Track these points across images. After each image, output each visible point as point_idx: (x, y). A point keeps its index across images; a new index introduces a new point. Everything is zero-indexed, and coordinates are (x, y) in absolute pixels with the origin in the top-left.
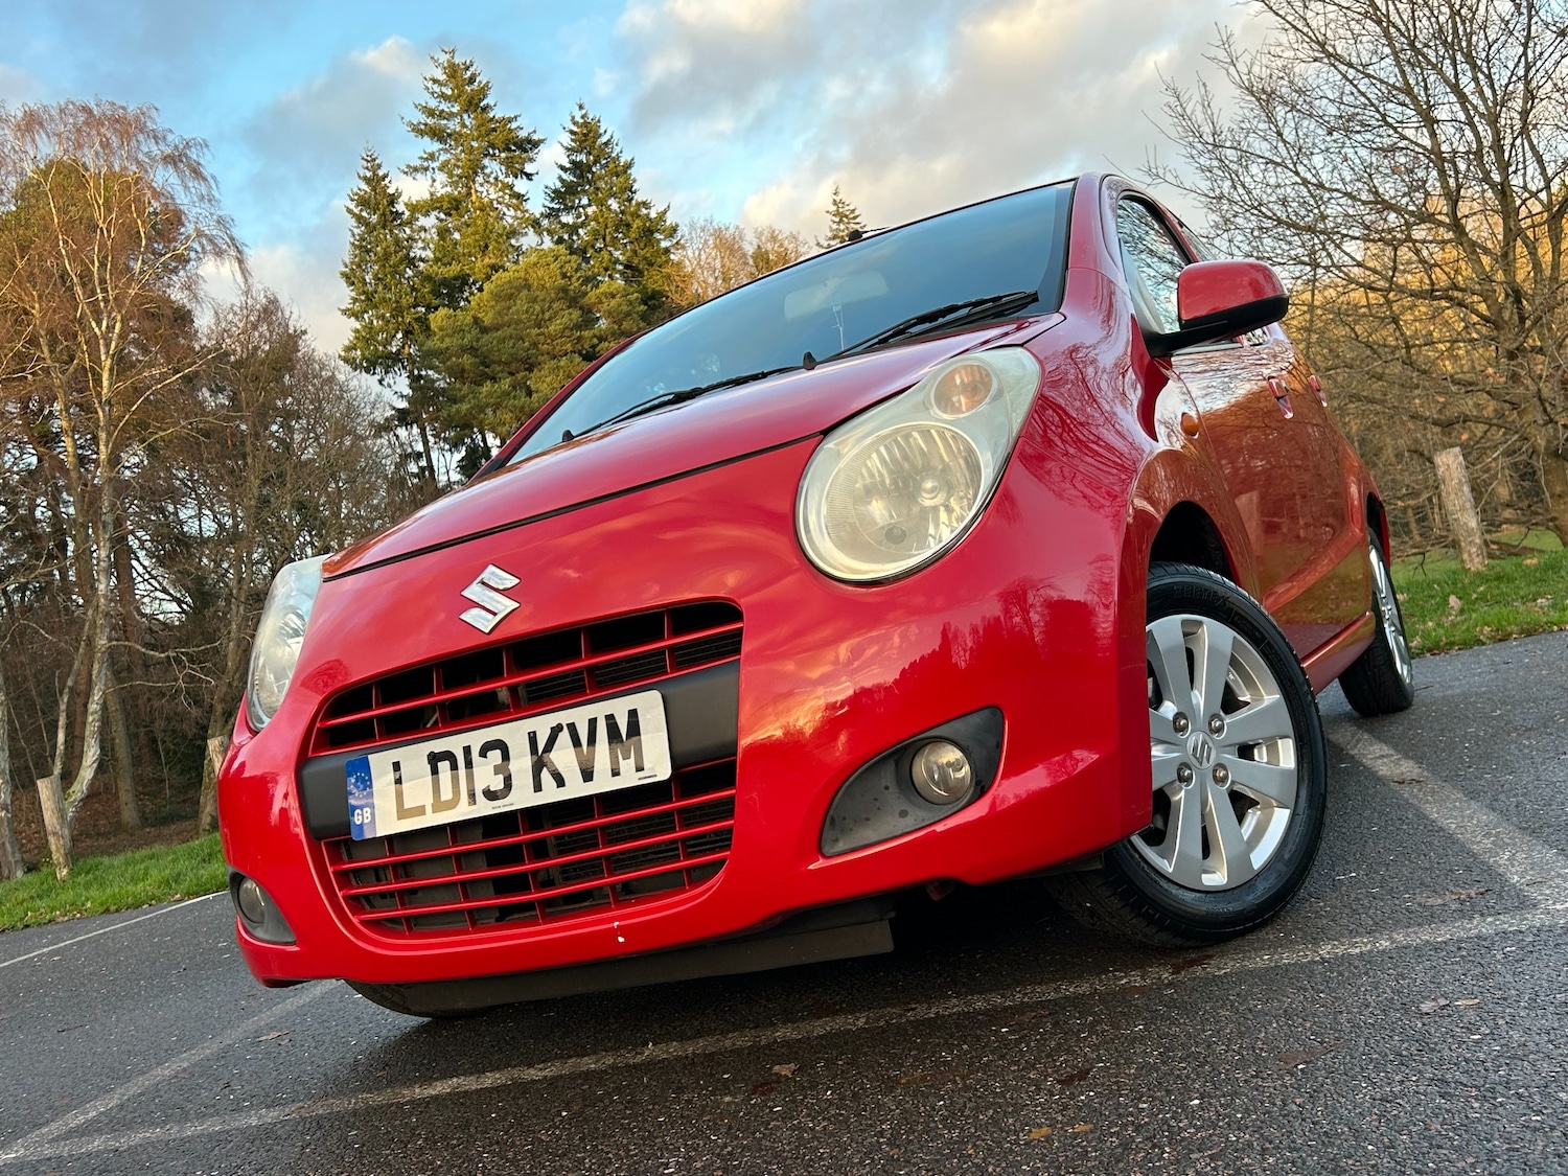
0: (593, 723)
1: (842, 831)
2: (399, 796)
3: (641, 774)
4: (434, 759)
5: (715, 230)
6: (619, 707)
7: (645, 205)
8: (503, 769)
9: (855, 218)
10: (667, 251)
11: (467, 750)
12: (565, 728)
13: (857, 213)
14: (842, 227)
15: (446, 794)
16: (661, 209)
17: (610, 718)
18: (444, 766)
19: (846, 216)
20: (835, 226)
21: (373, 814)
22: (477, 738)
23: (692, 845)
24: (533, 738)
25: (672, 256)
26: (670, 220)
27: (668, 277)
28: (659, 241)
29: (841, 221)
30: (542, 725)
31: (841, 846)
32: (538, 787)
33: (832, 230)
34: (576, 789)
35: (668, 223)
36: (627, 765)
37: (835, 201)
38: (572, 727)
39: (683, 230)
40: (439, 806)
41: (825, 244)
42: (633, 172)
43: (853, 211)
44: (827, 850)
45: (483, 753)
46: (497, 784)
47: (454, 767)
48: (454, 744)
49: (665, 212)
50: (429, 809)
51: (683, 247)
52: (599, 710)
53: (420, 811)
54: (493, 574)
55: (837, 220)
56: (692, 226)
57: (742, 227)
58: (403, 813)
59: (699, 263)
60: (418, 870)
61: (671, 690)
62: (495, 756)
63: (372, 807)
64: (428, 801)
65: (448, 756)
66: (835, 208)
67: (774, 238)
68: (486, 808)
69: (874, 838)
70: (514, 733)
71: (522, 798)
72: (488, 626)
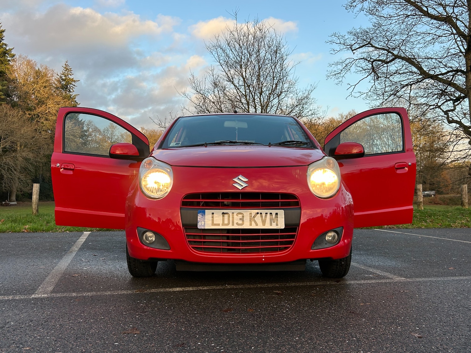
0: (266, 214)
1: (316, 245)
2: (213, 221)
3: (277, 226)
4: (224, 214)
5: (27, 60)
6: (273, 212)
7: (6, 45)
8: (242, 219)
9: (71, 71)
10: (9, 60)
11: (233, 214)
12: (259, 213)
13: (71, 70)
14: (66, 72)
15: (226, 222)
16: (11, 48)
17: (271, 214)
18: (226, 216)
19: (68, 70)
20: (64, 71)
21: (205, 223)
22: (236, 211)
23: (283, 243)
24: (251, 214)
25: (11, 63)
26: (13, 52)
27: (8, 69)
28: (7, 57)
29: (66, 70)
30: (254, 212)
31: (315, 248)
32: (250, 225)
33: (63, 72)
34: (260, 227)
35: (12, 53)
36: (274, 223)
37: (66, 64)
38: (261, 214)
39: (17, 57)
40: (223, 224)
41: (60, 75)
42: (4, 34)
43: (71, 69)
44: (312, 248)
45: (237, 215)
46: (240, 222)
47: (229, 217)
48: (229, 211)
49: (12, 49)
50: (221, 225)
51: (15, 62)
53: (219, 225)
54: (241, 177)
55: (65, 70)
56: (20, 56)
57: (36, 62)
58: (213, 224)
59: (19, 68)
60: (207, 237)
61: (286, 211)
62: (240, 216)
63: (205, 221)
64: (221, 223)
65: (228, 214)
66: (65, 66)
67: (46, 69)
68: (237, 227)
69: (321, 248)
70: (246, 212)
72: (240, 188)
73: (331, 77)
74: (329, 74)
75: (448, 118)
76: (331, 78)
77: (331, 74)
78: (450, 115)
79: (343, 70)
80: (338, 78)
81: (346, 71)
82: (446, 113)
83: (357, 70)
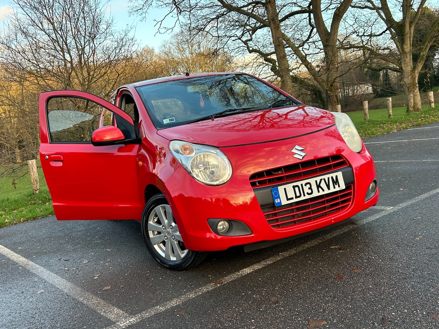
0: (328, 178)
2: (287, 196)
3: (340, 188)
4: (294, 187)
6: (334, 175)
8: (310, 188)
11: (302, 185)
15: (298, 194)
17: (332, 177)
18: (297, 189)
21: (280, 200)
22: (304, 182)
23: (343, 202)
24: (316, 182)
30: (318, 179)
31: (366, 200)
32: (319, 192)
34: (327, 191)
36: (337, 186)
38: (324, 179)
40: (296, 197)
45: (306, 185)
46: (310, 191)
47: (299, 189)
48: (299, 183)
50: (294, 198)
52: (330, 176)
53: (292, 198)
54: (297, 147)
58: (288, 199)
60: (280, 214)
61: (343, 171)
62: (308, 186)
63: (280, 198)
64: (294, 196)
65: (298, 186)
68: (307, 197)
70: (312, 181)
71: (316, 194)
72: (301, 158)
73: (133, 13)
74: (130, 10)
75: (248, 48)
76: (133, 15)
77: (133, 10)
78: (249, 44)
79: (145, 5)
80: (142, 14)
81: (148, 6)
82: (245, 42)
83: (158, 5)
